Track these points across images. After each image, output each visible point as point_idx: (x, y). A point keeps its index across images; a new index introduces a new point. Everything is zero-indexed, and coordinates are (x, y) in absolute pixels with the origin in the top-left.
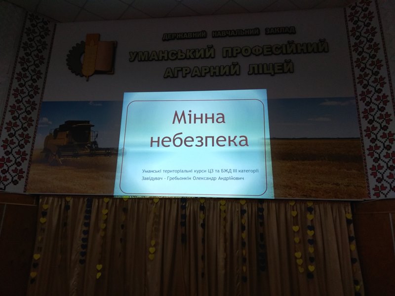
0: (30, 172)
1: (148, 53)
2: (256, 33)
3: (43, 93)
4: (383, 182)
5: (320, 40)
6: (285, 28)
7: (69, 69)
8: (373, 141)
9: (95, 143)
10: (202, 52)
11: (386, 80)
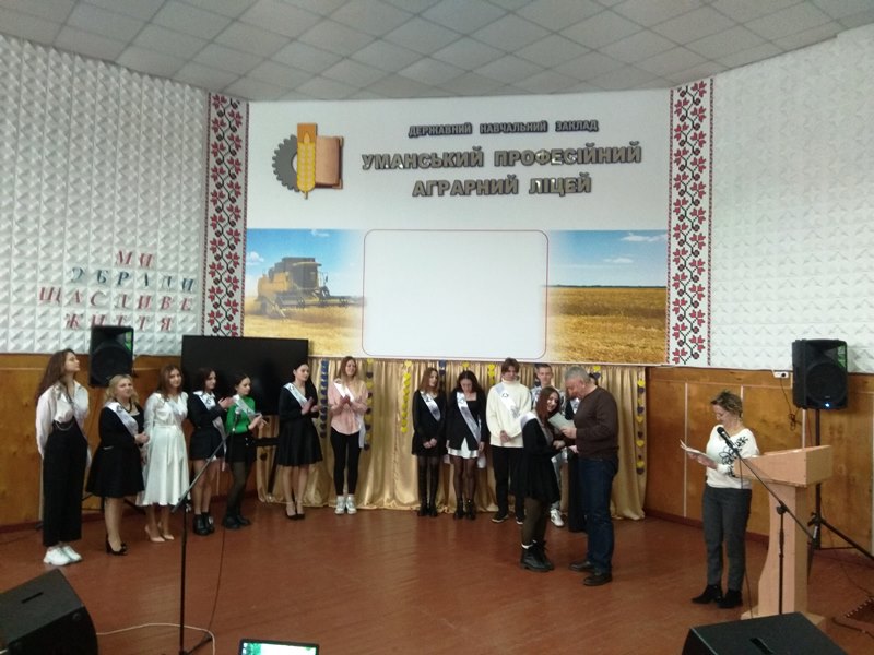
0: (245, 327)
1: (389, 156)
2: (542, 127)
3: (245, 216)
4: (685, 346)
5: (631, 143)
6: (583, 123)
7: (279, 179)
8: (681, 293)
9: (325, 289)
10: (465, 158)
11: (706, 215)
